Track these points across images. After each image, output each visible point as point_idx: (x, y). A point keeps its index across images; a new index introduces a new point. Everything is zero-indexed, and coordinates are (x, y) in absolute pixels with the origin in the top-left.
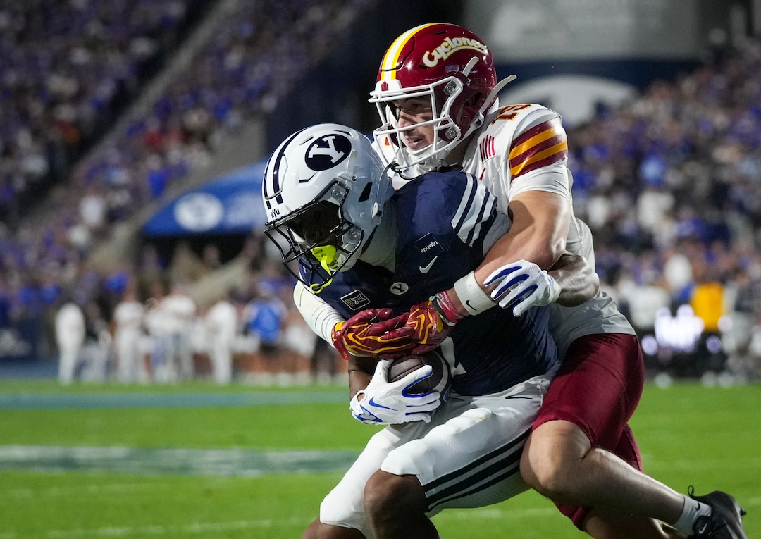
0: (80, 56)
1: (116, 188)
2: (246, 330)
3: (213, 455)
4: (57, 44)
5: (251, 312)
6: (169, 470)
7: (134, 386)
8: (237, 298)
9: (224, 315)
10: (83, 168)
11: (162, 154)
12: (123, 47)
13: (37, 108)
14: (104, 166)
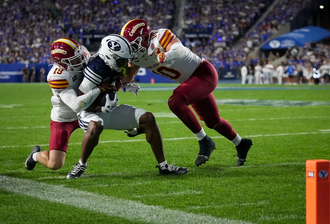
0: (247, 7)
1: (256, 38)
2: (285, 72)
3: (277, 102)
4: (242, 4)
5: (287, 68)
6: (266, 105)
7: (259, 85)
8: (283, 64)
9: (280, 69)
10: (247, 34)
11: (266, 30)
12: (257, 6)
13: (237, 20)
14: (252, 33)
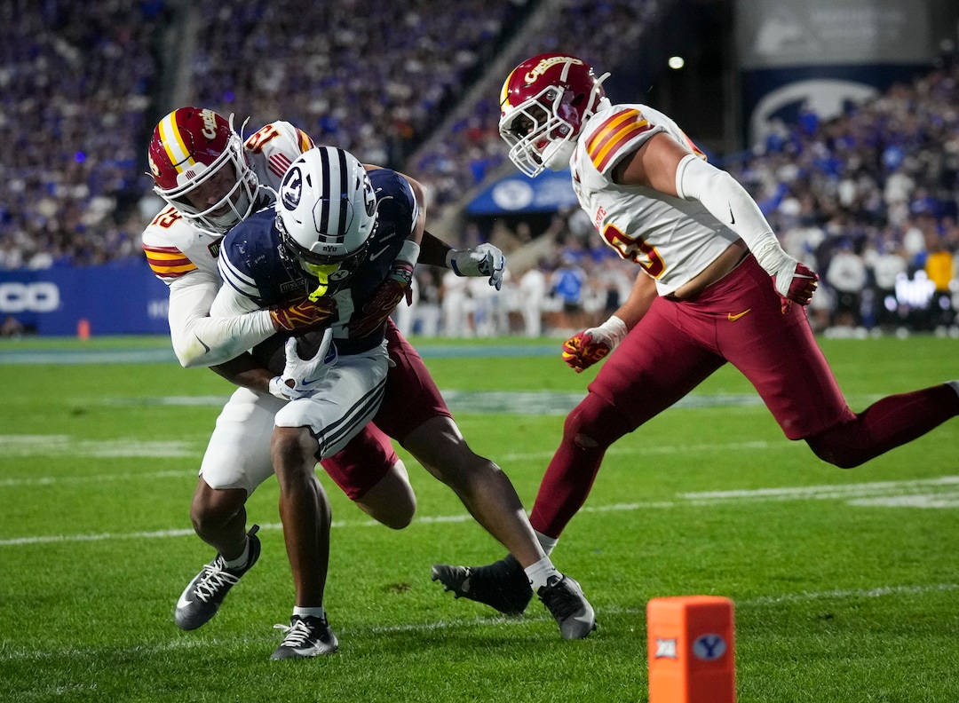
0: (414, 66)
1: (445, 175)
2: (552, 294)
3: (526, 397)
4: (394, 56)
5: (557, 277)
6: (489, 409)
7: (460, 340)
8: (545, 266)
9: (534, 280)
10: (416, 159)
11: (482, 147)
12: (449, 59)
13: (377, 110)
14: (433, 158)
